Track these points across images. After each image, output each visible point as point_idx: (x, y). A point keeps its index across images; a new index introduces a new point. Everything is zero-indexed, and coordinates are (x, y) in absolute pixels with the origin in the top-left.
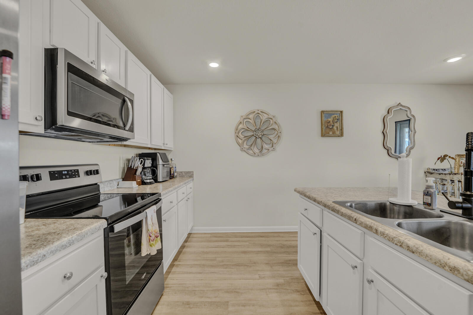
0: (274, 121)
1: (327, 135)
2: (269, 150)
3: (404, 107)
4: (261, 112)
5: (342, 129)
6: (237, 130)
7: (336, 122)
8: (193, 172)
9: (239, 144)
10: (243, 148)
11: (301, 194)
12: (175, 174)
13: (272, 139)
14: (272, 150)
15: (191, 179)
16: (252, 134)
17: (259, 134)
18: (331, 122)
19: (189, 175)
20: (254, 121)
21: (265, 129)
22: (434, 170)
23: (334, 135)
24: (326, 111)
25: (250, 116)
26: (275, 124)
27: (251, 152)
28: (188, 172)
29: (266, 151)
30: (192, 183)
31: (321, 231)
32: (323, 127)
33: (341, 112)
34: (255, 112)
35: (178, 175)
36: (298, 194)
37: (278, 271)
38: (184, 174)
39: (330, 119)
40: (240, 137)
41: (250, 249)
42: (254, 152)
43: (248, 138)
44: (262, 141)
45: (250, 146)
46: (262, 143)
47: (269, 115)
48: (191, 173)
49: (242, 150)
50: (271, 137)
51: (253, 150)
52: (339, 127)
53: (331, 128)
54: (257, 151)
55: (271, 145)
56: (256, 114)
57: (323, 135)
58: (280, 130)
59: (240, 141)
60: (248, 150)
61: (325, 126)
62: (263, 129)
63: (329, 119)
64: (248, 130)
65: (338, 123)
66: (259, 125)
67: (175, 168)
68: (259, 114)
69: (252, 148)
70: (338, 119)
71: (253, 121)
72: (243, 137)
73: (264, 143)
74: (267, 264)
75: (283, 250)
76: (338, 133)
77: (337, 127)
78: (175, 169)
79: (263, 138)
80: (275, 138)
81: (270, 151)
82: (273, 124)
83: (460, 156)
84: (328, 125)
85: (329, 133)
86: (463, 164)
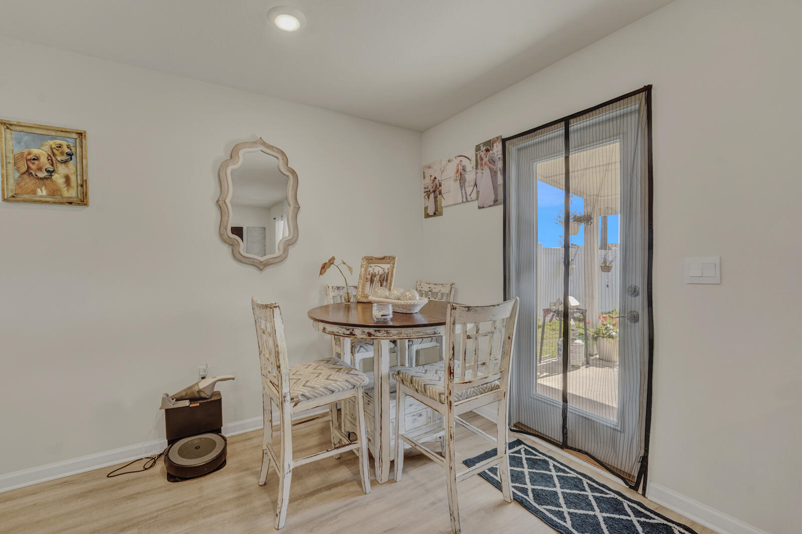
1: (28, 197)
3: (271, 147)
5: (83, 185)
7: (64, 162)
18: (44, 159)
23: (55, 200)
24: (20, 125)
32: (8, 172)
33: (82, 134)
39: (42, 152)
52: (73, 178)
53: (41, 179)
61: (18, 169)
63: (34, 150)
65: (71, 163)
70: (69, 154)
76: (69, 193)
77: (67, 178)
83: (370, 260)
84: (29, 167)
85: (34, 192)
86: (372, 275)
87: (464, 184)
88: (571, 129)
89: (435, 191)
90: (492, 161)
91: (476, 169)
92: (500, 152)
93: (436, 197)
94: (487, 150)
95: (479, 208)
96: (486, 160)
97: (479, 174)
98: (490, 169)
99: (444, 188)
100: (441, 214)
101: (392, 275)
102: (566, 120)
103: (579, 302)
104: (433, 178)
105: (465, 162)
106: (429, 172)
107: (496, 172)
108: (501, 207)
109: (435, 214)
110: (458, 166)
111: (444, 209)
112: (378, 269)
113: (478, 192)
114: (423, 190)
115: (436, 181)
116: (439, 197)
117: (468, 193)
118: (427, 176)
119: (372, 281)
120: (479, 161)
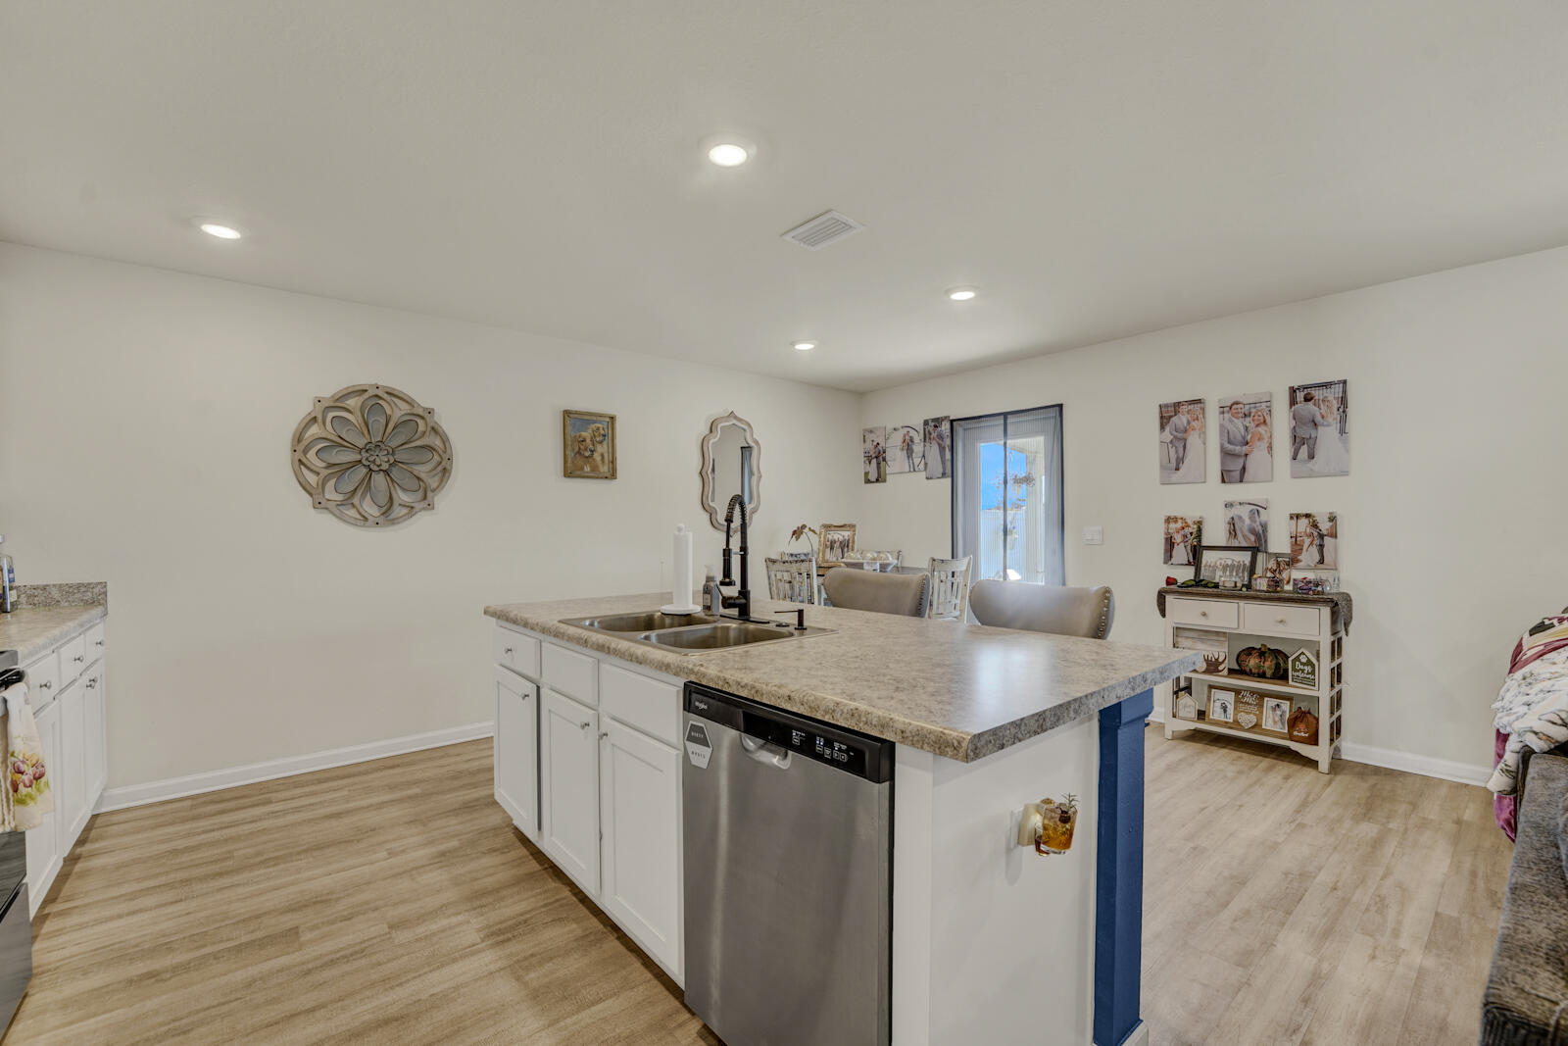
0: (430, 424)
1: (579, 473)
2: (412, 507)
3: (740, 420)
4: (387, 393)
5: (613, 462)
6: (299, 441)
7: (601, 442)
8: (104, 585)
9: (308, 487)
10: (323, 501)
11: (499, 618)
12: (11, 597)
13: (422, 476)
14: (424, 509)
15: (97, 611)
16: (354, 457)
17: (382, 460)
18: (588, 440)
19: (90, 597)
20: (363, 416)
21: (402, 445)
22: (792, 555)
23: (595, 475)
24: (576, 413)
25: (348, 402)
26: (433, 433)
27: (352, 513)
28: (79, 586)
29: (404, 511)
30: (101, 625)
31: (538, 688)
32: (568, 452)
33: (612, 418)
34: (366, 391)
35: (23, 599)
36: (494, 620)
37: (445, 827)
38: (56, 594)
39: (586, 434)
40: (309, 464)
41: (352, 805)
42: (360, 514)
43: (340, 470)
44: (390, 482)
45: (347, 496)
46: (392, 488)
47: (413, 406)
48: (96, 590)
49: (318, 505)
50: (421, 470)
51: (361, 510)
52: (606, 455)
53: (587, 457)
54: (371, 509)
55: (420, 494)
56: (370, 397)
57: (569, 473)
58: (448, 451)
59: (312, 479)
60: (340, 508)
61: (573, 450)
62: (394, 444)
63: (584, 434)
64: (340, 444)
65: (605, 443)
66: (381, 434)
67: (11, 571)
68: (381, 398)
69: (356, 500)
70: (604, 436)
71: (360, 419)
72: (324, 465)
73: (396, 485)
74: (411, 822)
75: (456, 783)
76: (604, 469)
77: (602, 455)
78: (11, 576)
79: (395, 473)
80: (432, 474)
81: (416, 513)
82: (428, 433)
83: (828, 527)
84: (580, 448)
85: (582, 469)
86: (831, 542)
87: (912, 454)
88: (1008, 421)
89: (878, 457)
90: (941, 437)
91: (925, 441)
92: (949, 431)
93: (878, 464)
94: (936, 426)
95: (927, 478)
96: (934, 435)
97: (927, 447)
98: (939, 444)
99: (888, 456)
100: (885, 481)
101: (853, 542)
102: (1005, 415)
103: (1021, 574)
104: (875, 444)
105: (913, 433)
106: (869, 437)
107: (944, 448)
108: (950, 479)
109: (877, 480)
110: (905, 436)
111: (888, 477)
112: (838, 536)
113: (926, 464)
114: (863, 455)
115: (880, 447)
116: (883, 463)
117: (916, 464)
118: (868, 441)
119: (832, 548)
120: (927, 435)
